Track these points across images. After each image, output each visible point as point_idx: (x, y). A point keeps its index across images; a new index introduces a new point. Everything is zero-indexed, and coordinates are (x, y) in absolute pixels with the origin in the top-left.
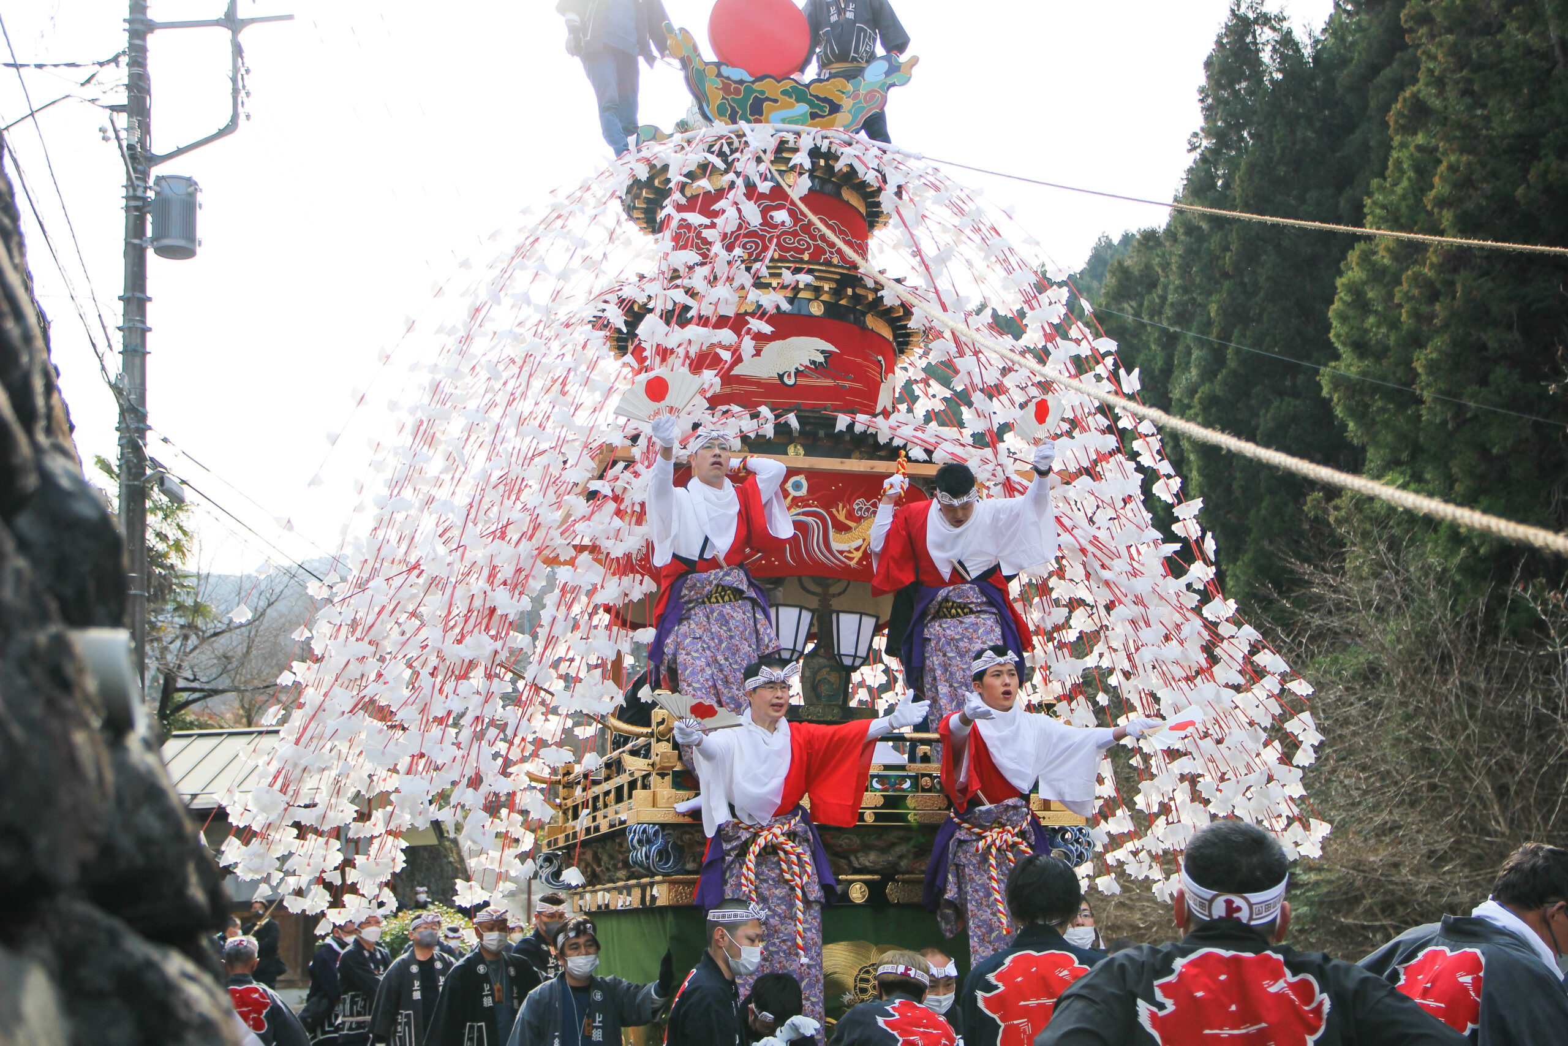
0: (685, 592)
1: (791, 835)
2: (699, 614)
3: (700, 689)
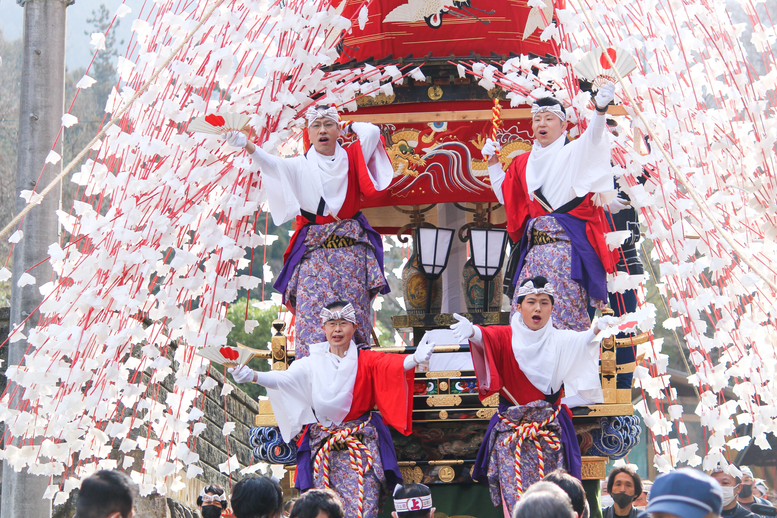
0: (308, 237)
1: (360, 436)
2: (316, 256)
3: (311, 321)
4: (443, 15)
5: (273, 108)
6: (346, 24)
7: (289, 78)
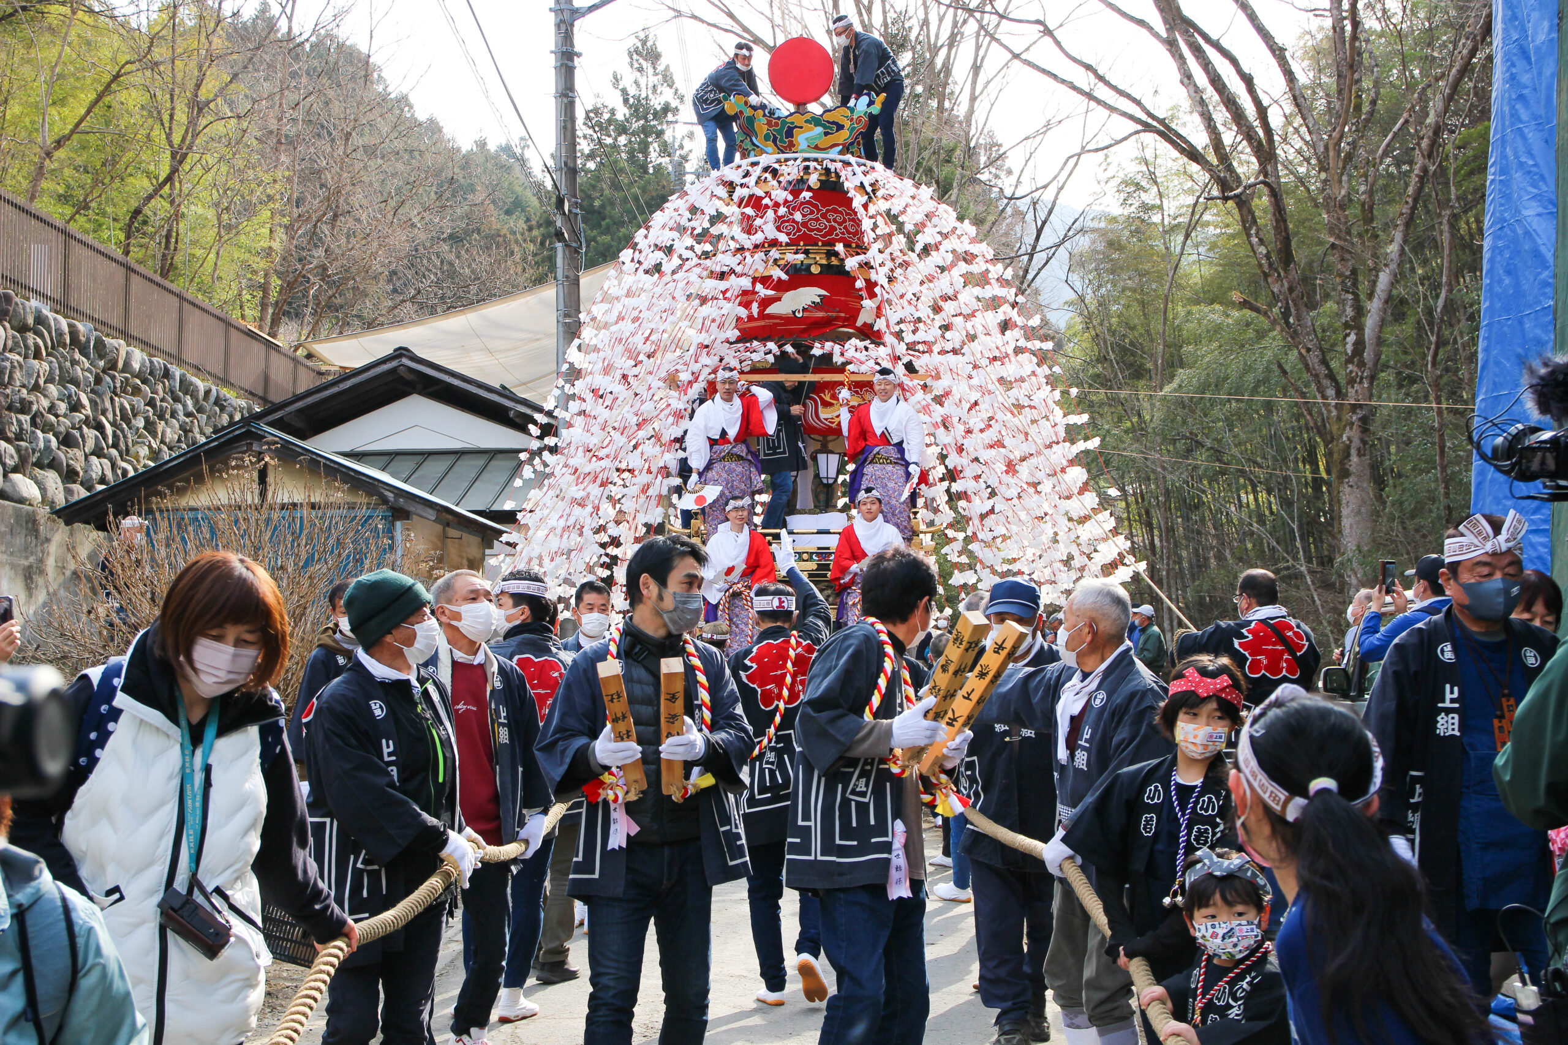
4: (804, 310)
5: (696, 367)
6: (743, 313)
7: (707, 347)
